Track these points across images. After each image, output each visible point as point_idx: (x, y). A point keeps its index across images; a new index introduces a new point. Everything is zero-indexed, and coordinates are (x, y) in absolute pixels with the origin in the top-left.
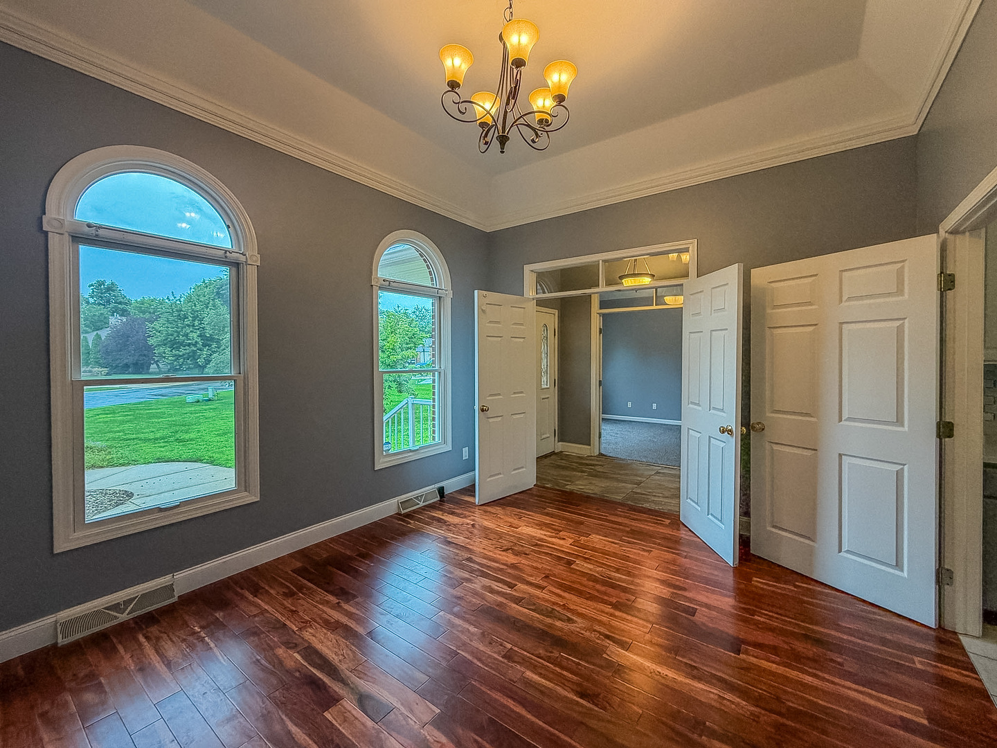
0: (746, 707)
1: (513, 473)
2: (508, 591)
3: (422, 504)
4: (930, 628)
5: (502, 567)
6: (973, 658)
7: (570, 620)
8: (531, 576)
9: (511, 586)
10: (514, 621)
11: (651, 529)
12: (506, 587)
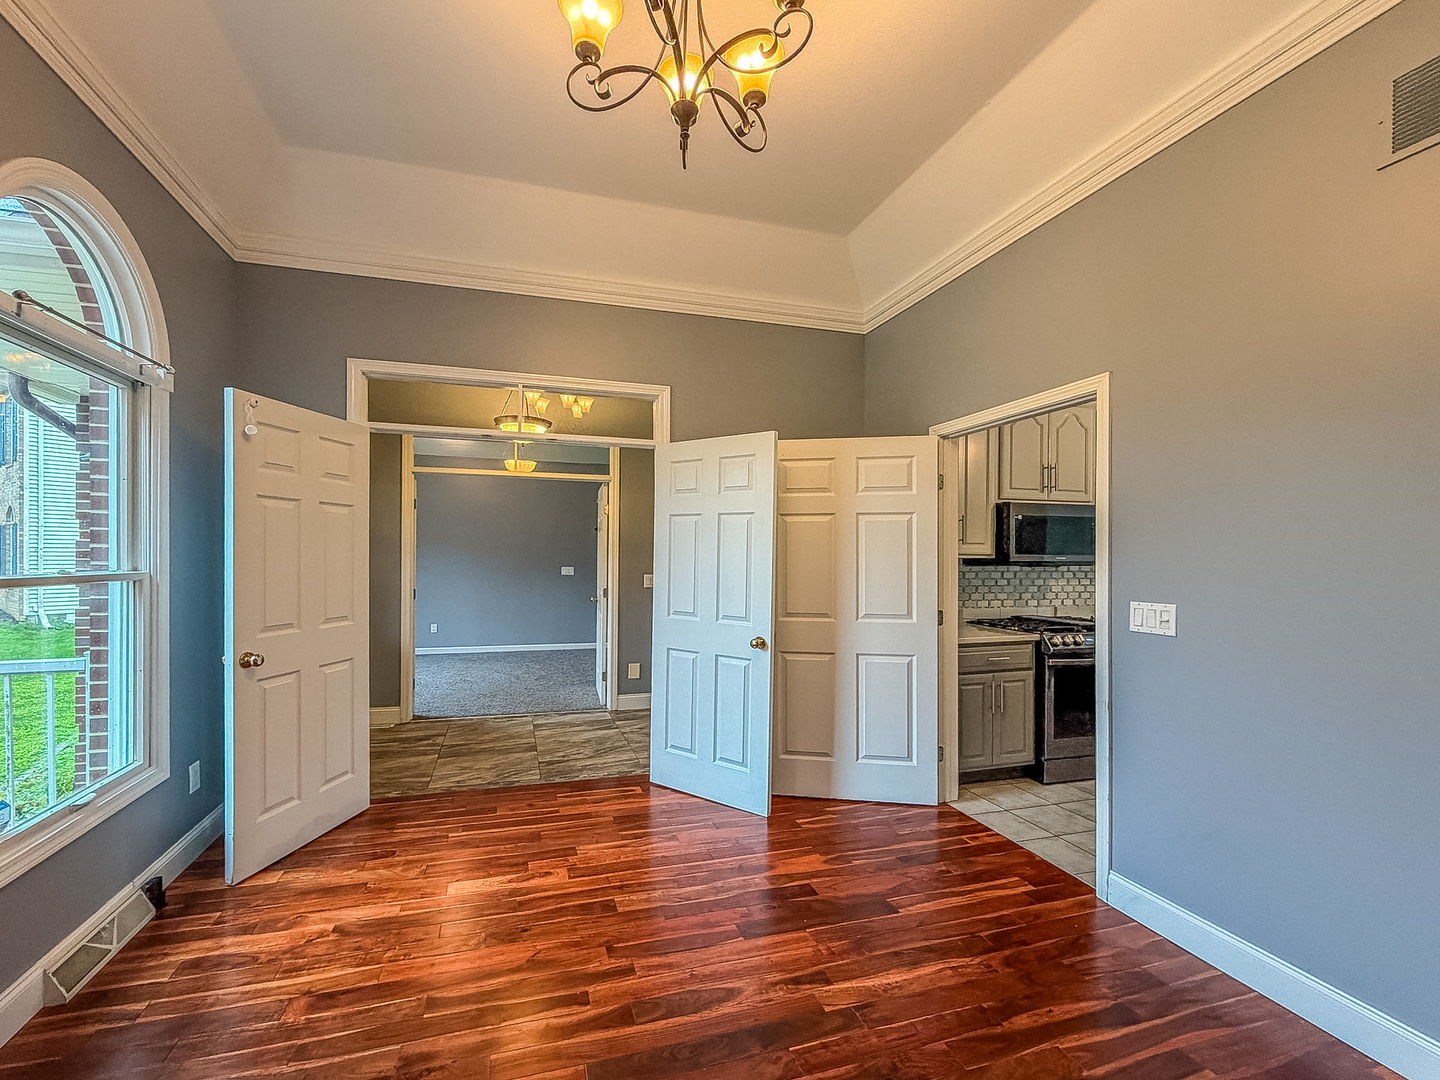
0: (971, 964)
1: (322, 790)
2: (589, 1012)
3: (115, 948)
4: (932, 807)
5: (516, 977)
6: (980, 819)
7: (730, 994)
8: (588, 961)
9: (583, 1000)
10: (671, 1053)
11: (635, 806)
12: (575, 1009)
